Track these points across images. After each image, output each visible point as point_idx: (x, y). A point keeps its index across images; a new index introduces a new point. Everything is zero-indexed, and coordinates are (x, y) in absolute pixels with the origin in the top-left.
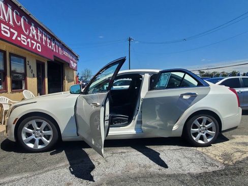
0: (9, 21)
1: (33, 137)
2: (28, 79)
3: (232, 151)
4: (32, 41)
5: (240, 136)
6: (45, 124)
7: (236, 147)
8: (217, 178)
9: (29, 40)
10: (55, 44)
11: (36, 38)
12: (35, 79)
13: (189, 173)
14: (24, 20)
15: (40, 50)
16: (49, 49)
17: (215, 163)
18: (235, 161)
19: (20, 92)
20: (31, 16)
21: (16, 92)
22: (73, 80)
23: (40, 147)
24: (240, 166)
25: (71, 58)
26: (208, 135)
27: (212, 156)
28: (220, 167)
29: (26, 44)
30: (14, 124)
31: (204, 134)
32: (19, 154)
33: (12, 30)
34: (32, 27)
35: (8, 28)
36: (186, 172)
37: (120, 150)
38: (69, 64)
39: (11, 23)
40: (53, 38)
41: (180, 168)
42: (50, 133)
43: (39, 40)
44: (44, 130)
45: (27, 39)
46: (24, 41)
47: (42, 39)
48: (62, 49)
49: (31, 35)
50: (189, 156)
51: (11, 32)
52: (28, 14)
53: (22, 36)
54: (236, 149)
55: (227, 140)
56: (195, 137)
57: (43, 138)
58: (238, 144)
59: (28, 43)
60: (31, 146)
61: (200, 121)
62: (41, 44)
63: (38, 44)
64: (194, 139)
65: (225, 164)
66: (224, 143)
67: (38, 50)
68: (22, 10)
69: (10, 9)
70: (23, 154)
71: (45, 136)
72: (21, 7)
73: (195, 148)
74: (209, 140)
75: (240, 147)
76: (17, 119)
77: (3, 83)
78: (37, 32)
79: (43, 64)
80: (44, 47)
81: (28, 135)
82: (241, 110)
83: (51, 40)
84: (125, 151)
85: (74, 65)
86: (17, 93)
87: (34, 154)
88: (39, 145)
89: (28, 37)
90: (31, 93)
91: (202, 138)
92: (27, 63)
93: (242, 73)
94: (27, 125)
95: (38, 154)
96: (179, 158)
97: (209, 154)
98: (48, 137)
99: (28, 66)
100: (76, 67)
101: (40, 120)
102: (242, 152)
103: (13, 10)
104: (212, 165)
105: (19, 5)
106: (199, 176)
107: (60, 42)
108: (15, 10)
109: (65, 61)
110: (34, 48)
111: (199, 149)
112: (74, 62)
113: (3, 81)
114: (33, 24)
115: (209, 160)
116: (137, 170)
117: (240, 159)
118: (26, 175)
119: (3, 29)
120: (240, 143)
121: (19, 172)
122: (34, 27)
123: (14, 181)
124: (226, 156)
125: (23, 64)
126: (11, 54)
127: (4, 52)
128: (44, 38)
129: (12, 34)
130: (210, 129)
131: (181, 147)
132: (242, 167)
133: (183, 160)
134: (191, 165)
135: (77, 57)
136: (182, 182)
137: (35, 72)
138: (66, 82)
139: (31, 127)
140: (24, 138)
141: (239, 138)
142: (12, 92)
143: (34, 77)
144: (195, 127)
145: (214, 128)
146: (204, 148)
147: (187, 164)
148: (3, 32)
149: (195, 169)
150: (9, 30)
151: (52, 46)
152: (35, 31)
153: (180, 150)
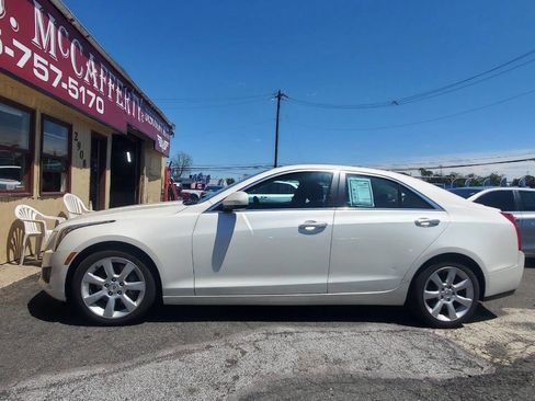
0: (49, 49)
1: (104, 292)
2: (74, 170)
3: (506, 340)
4: (89, 92)
5: (517, 310)
6: (130, 267)
7: (512, 331)
8: (484, 390)
9: (82, 89)
10: (131, 99)
11: (95, 85)
12: (87, 172)
13: (427, 378)
14: (77, 47)
15: (102, 112)
16: (119, 108)
17: (476, 360)
18: (513, 358)
19: (56, 197)
20: (90, 39)
21: (49, 197)
22: (159, 177)
23: (116, 314)
24: (526, 368)
25: (159, 128)
26: (457, 305)
27: (467, 347)
28: (486, 368)
29: (76, 97)
30: (66, 264)
31: (450, 303)
32: (73, 328)
33: (52, 67)
34: (91, 63)
35: (46, 63)
36: (422, 376)
37: (281, 328)
38: (154, 142)
39: (52, 52)
40: (128, 87)
41: (408, 368)
42: (139, 285)
43: (102, 90)
44: (128, 280)
45: (78, 88)
46: (74, 92)
47: (106, 87)
48: (143, 109)
49: (86, 79)
50: (422, 344)
51: (51, 72)
52: (85, 34)
53: (71, 80)
54: (514, 335)
55: (493, 316)
56: (432, 307)
57: (125, 295)
58: (516, 325)
59: (80, 94)
60: (98, 311)
61: (443, 276)
62: (105, 97)
63: (99, 99)
64: (431, 311)
65: (495, 364)
66: (488, 322)
67: (98, 110)
68: (74, 27)
69: (51, 24)
70: (82, 327)
71: (128, 293)
72: (72, 20)
73: (431, 331)
74: (459, 315)
75: (521, 332)
76: (73, 254)
77: (26, 177)
78: (99, 73)
79: (104, 140)
80: (110, 105)
81: (94, 288)
82: (522, 256)
83: (123, 92)
84: (291, 329)
85: (163, 145)
86: (51, 200)
87: (105, 329)
88: (116, 309)
89: (81, 82)
90: (79, 200)
91: (444, 311)
92: (74, 135)
93: (510, 179)
94: (93, 268)
95: (112, 328)
96: (403, 349)
97: (461, 343)
98: (134, 295)
99: (75, 144)
100: (168, 148)
101: (121, 260)
102: (526, 341)
103: (57, 27)
104: (469, 364)
105: (69, 16)
106: (447, 385)
107: (139, 95)
108: (61, 27)
109: (147, 136)
110: (90, 106)
111: (440, 332)
112: (164, 138)
113: (26, 172)
114: (92, 56)
115: (462, 355)
116: (322, 368)
117: (525, 356)
118: (100, 369)
119: (36, 64)
120: (519, 324)
121: (83, 362)
122: (93, 63)
123: (78, 380)
124: (495, 348)
125: (65, 139)
126: (44, 117)
127: (32, 112)
128: (111, 86)
129: (53, 75)
130: (462, 292)
131: (403, 327)
132: (529, 370)
133: (410, 353)
134: (429, 363)
135: (170, 128)
136: (418, 394)
137: (87, 156)
138: (146, 179)
139: (100, 272)
140: (86, 295)
141: (517, 315)
142: (42, 197)
143: (84, 166)
144: (433, 287)
145: (470, 291)
146: (449, 331)
147: (419, 360)
148: (35, 71)
149: (438, 371)
150: (48, 67)
151: (125, 104)
152: (95, 71)
153: (402, 334)
